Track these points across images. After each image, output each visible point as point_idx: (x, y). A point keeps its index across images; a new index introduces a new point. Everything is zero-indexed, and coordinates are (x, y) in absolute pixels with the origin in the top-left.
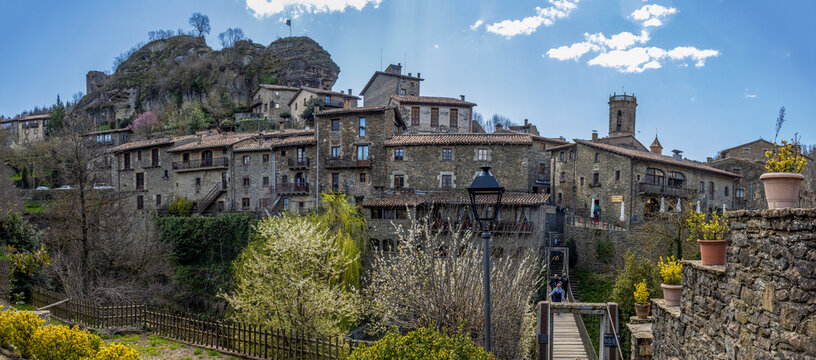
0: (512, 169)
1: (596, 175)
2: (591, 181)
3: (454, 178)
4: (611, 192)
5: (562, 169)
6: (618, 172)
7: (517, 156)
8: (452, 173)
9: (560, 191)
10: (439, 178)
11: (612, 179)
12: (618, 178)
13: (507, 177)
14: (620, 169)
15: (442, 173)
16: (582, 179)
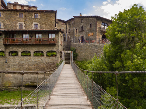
0: (49, 22)
1: (82, 27)
2: (80, 30)
3: (24, 25)
4: (88, 32)
5: (69, 28)
6: (91, 24)
7: (50, 17)
8: (23, 23)
9: (69, 36)
10: (18, 25)
11: (88, 28)
12: (91, 27)
13: (46, 25)
14: (91, 23)
15: (19, 23)
16: (77, 30)
